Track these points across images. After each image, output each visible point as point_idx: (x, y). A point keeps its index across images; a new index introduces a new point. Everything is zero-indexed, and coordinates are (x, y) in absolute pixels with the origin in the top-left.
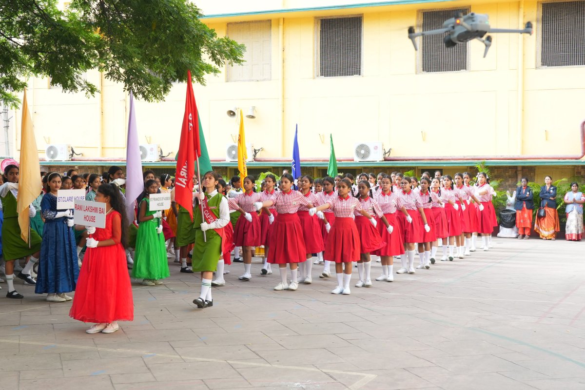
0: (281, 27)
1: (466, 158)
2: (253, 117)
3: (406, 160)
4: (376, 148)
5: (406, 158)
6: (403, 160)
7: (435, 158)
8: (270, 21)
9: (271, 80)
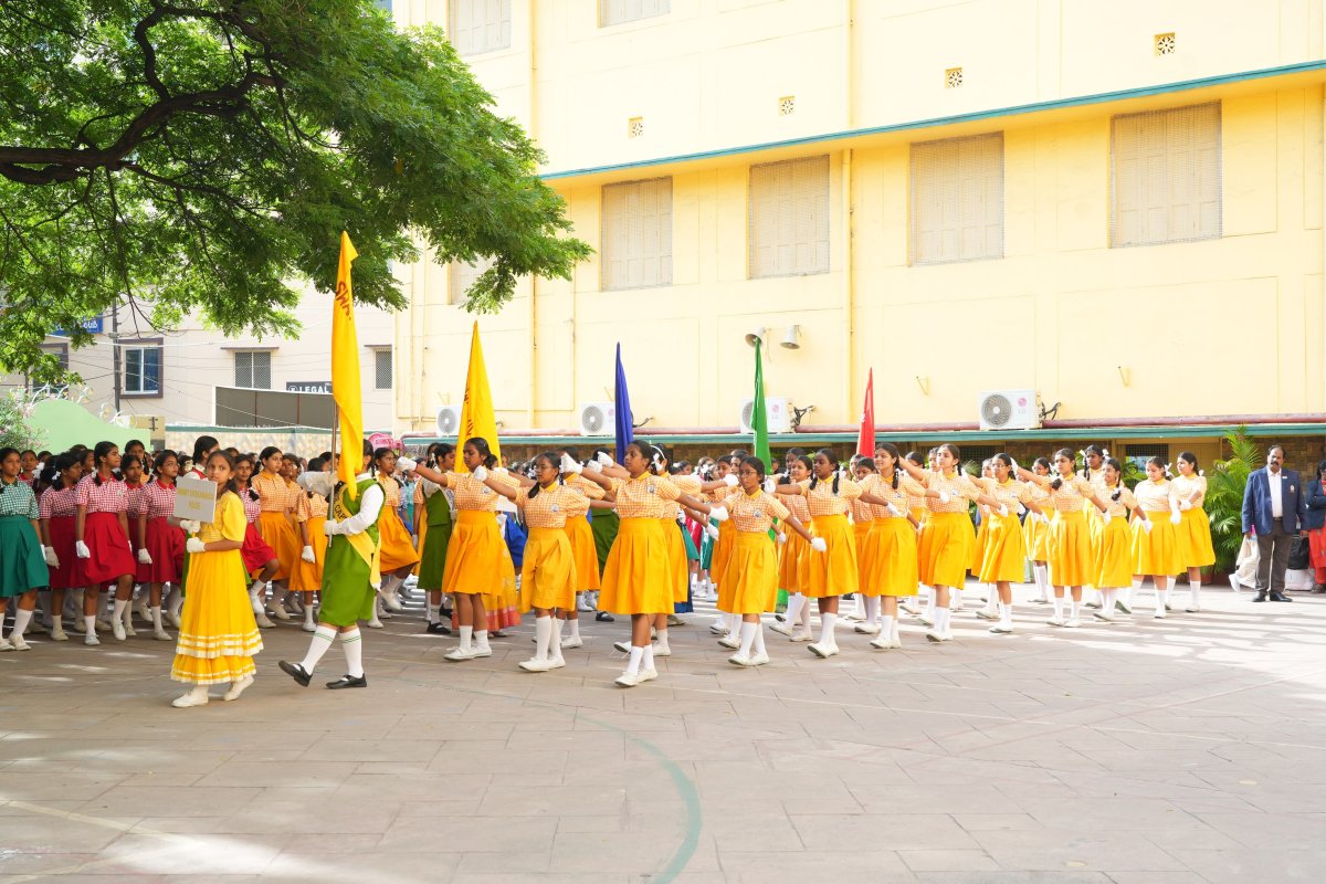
0: (846, 168)
1: (1211, 421)
2: (794, 346)
3: (1089, 426)
4: (1022, 402)
5: (1087, 422)
6: (1082, 426)
7: (1146, 421)
8: (827, 156)
9: (827, 272)
